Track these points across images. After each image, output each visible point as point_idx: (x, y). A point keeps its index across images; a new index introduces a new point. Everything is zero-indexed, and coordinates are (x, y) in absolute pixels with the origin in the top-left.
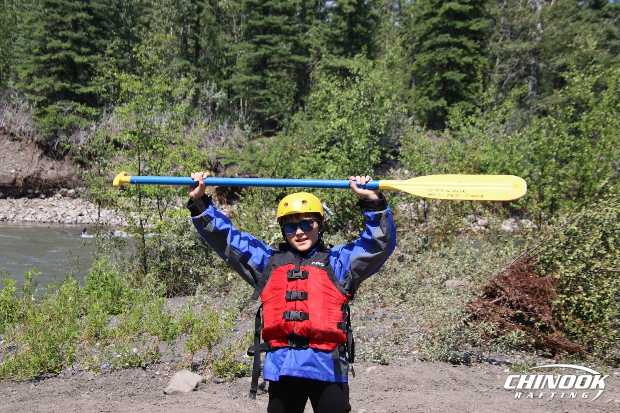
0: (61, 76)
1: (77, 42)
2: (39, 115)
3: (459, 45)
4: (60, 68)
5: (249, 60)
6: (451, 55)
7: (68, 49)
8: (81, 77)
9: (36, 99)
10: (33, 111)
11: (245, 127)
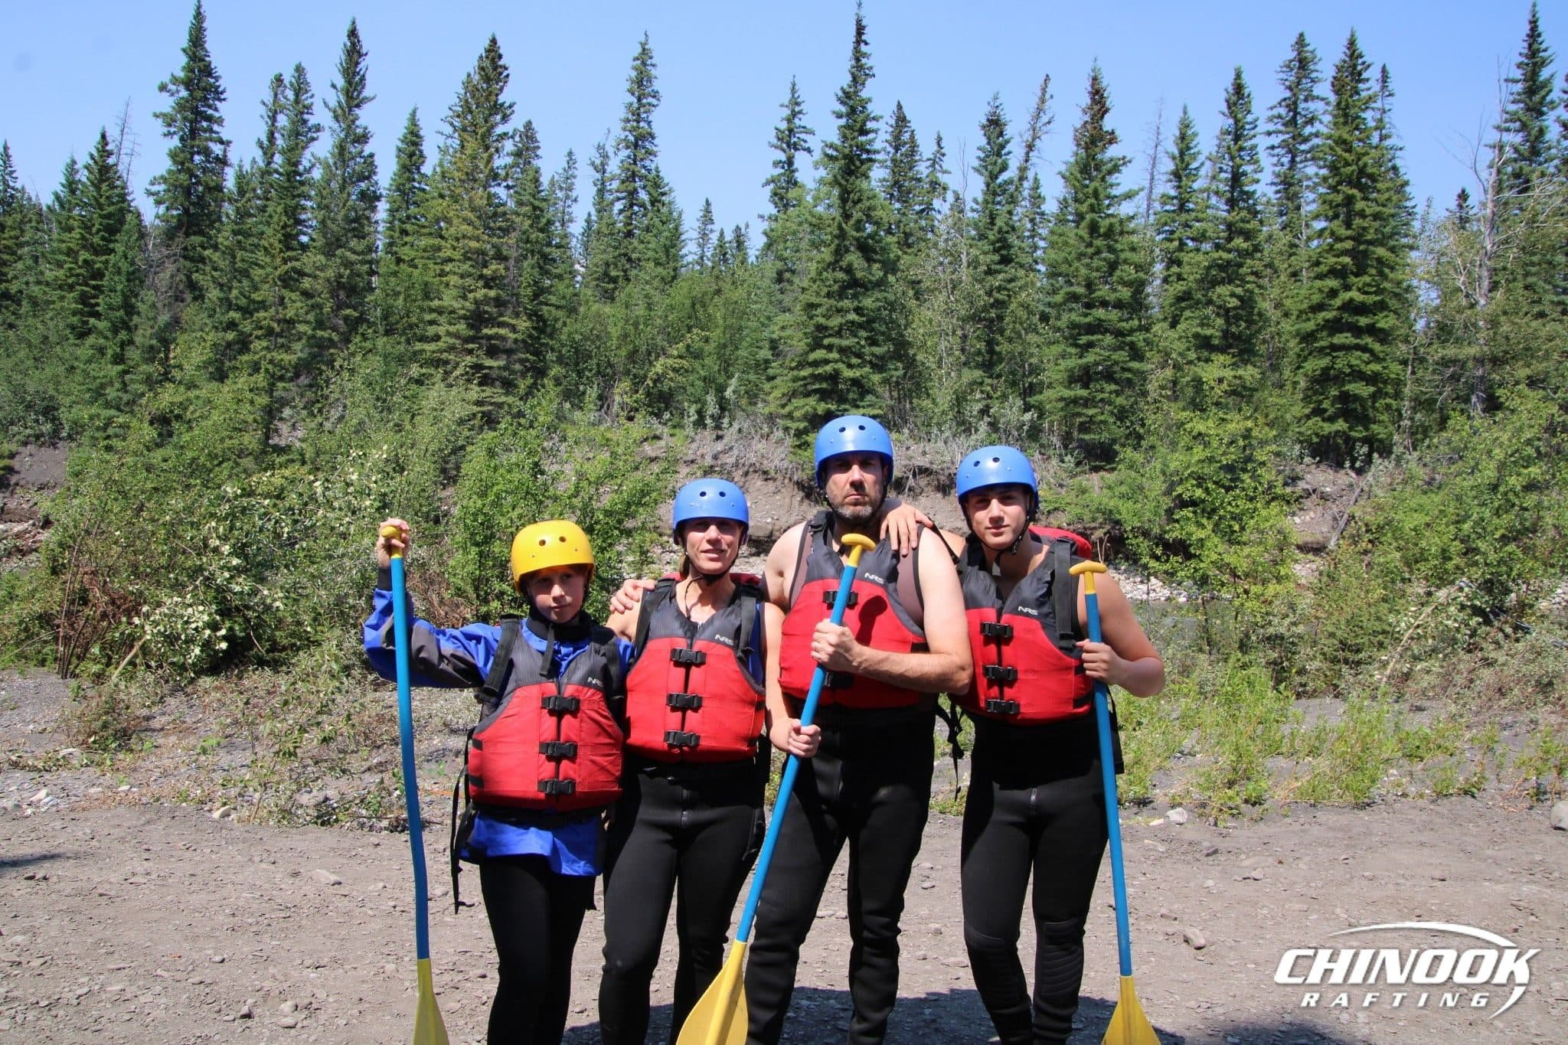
0: (824, 395)
1: (842, 350)
2: (799, 447)
3: (1364, 349)
4: (824, 385)
5: (1071, 370)
6: (1354, 362)
7: (836, 361)
8: (851, 396)
9: (794, 425)
10: (790, 441)
11: (1066, 459)
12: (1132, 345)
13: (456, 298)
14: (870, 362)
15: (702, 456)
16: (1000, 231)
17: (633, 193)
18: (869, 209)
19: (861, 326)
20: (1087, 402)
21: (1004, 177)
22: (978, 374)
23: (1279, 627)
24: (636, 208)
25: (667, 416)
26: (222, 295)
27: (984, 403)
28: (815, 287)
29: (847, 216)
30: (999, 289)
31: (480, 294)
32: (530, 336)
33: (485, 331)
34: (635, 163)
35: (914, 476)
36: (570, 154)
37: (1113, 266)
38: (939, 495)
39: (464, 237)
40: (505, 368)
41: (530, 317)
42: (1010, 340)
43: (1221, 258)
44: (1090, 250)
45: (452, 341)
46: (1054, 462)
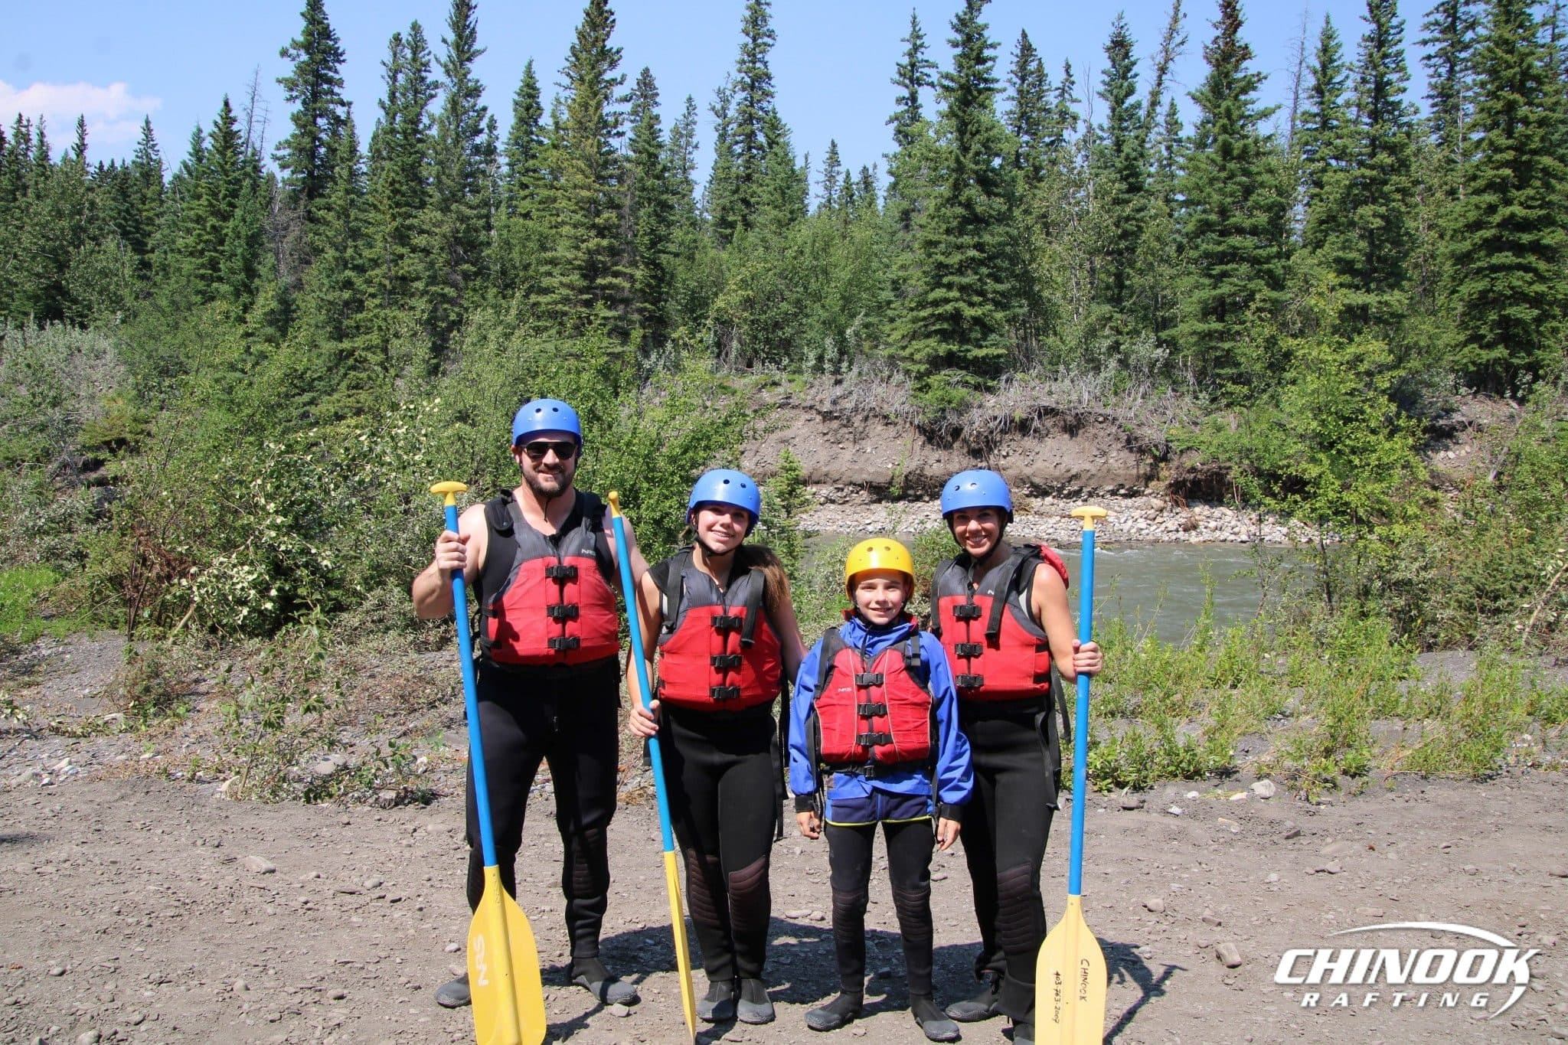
0: (945, 336)
1: (963, 288)
2: (920, 389)
3: (1527, 269)
4: (945, 326)
5: (1205, 302)
6: (1516, 283)
7: (957, 300)
8: (973, 335)
9: (915, 368)
10: (910, 384)
11: (1201, 396)
12: (1270, 272)
13: (568, 249)
14: (993, 300)
15: (821, 401)
16: (1127, 158)
17: (751, 135)
18: (988, 140)
19: (982, 263)
20: (1222, 336)
21: (1131, 100)
22: (1107, 308)
23: (1407, 570)
24: (754, 151)
25: (786, 361)
26: (337, 254)
27: (1113, 339)
28: (933, 224)
29: (965, 149)
30: (1128, 219)
31: (592, 244)
32: (649, 285)
33: (599, 281)
34: (752, 105)
35: (1040, 417)
36: (690, 99)
37: (1248, 191)
38: (1067, 436)
39: (575, 187)
40: (620, 318)
41: (647, 265)
42: (1141, 272)
43: (1363, 176)
44: (1223, 175)
45: (565, 292)
46: (1188, 399)
